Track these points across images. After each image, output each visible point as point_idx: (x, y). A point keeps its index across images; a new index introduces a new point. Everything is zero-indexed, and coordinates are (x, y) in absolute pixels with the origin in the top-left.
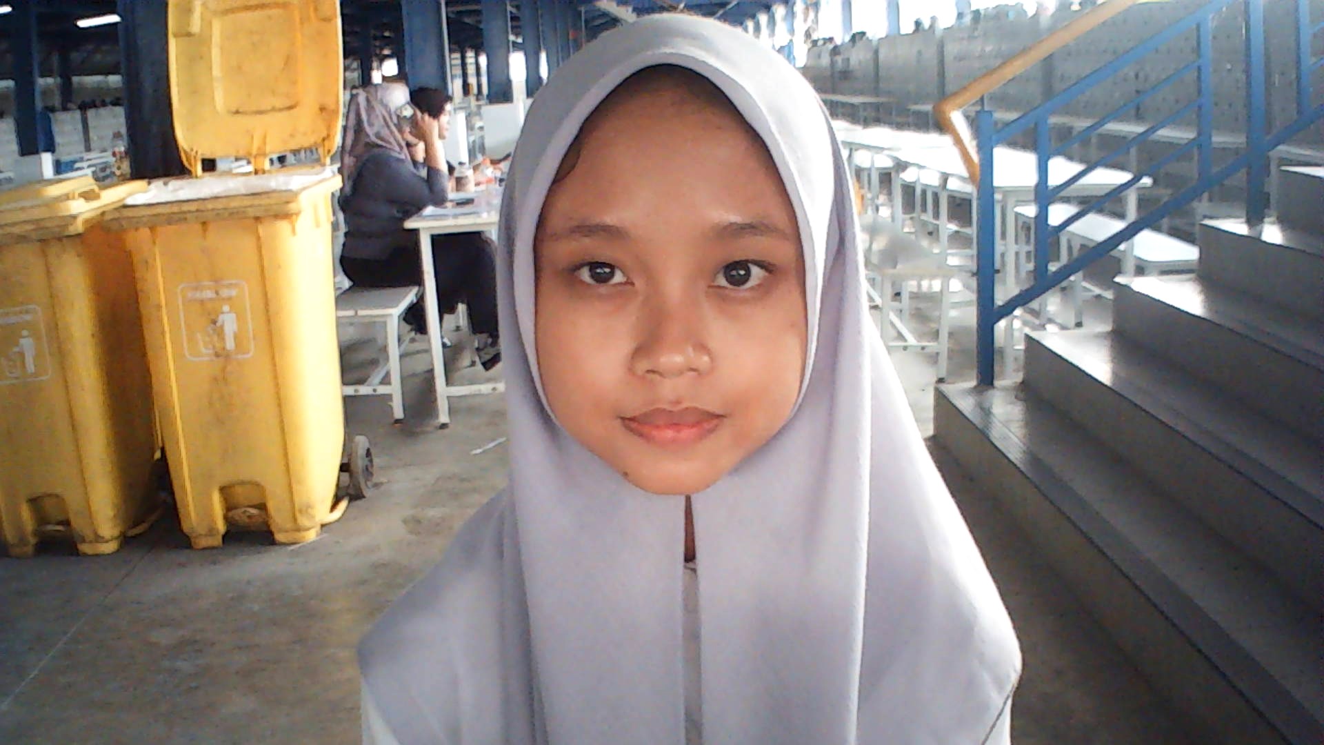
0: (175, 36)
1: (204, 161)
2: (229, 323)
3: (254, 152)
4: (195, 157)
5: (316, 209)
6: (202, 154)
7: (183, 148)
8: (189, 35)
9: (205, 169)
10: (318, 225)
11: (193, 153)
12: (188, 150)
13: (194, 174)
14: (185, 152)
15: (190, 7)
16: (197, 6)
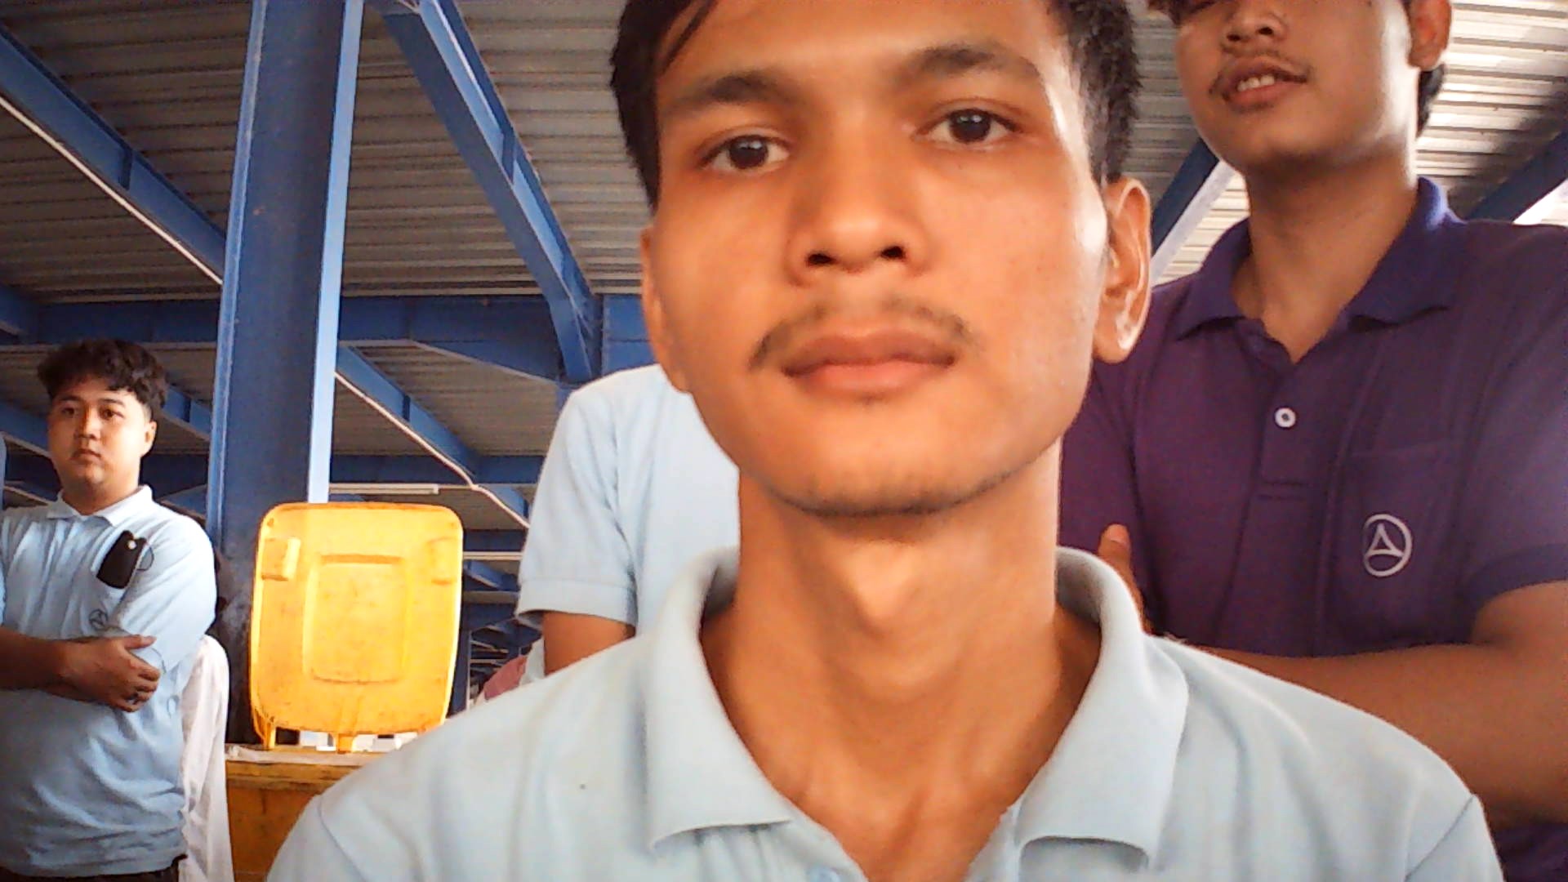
0: (264, 578)
1: (279, 730)
3: (341, 729)
4: (269, 725)
6: (278, 722)
8: (280, 578)
9: (278, 742)
12: (261, 713)
15: (286, 547)
16: (294, 545)
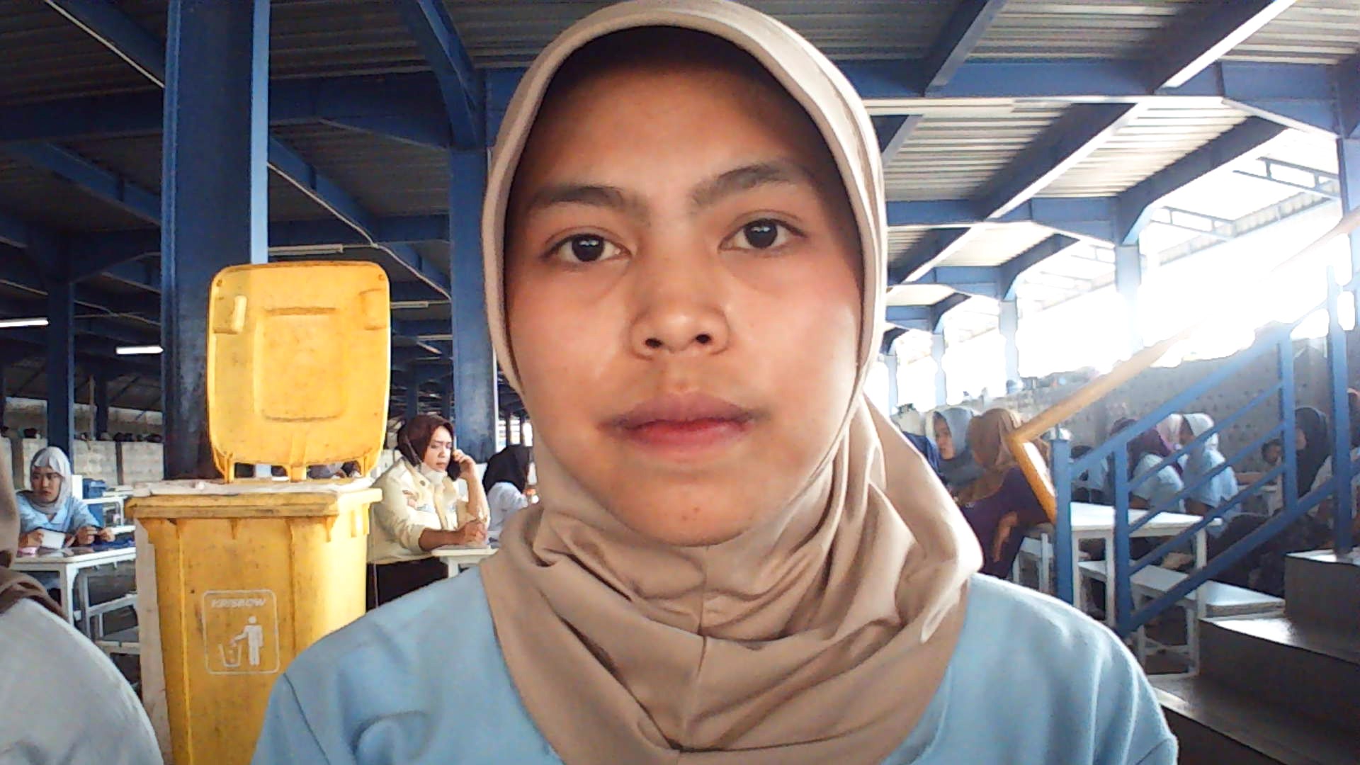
0: (216, 332)
1: (237, 465)
2: (253, 633)
3: (292, 461)
4: (228, 461)
5: (353, 514)
6: (235, 458)
7: (217, 451)
8: (231, 332)
9: (236, 476)
10: (353, 535)
11: (226, 457)
12: (221, 451)
13: (226, 479)
14: (219, 455)
15: (234, 304)
16: (241, 303)
